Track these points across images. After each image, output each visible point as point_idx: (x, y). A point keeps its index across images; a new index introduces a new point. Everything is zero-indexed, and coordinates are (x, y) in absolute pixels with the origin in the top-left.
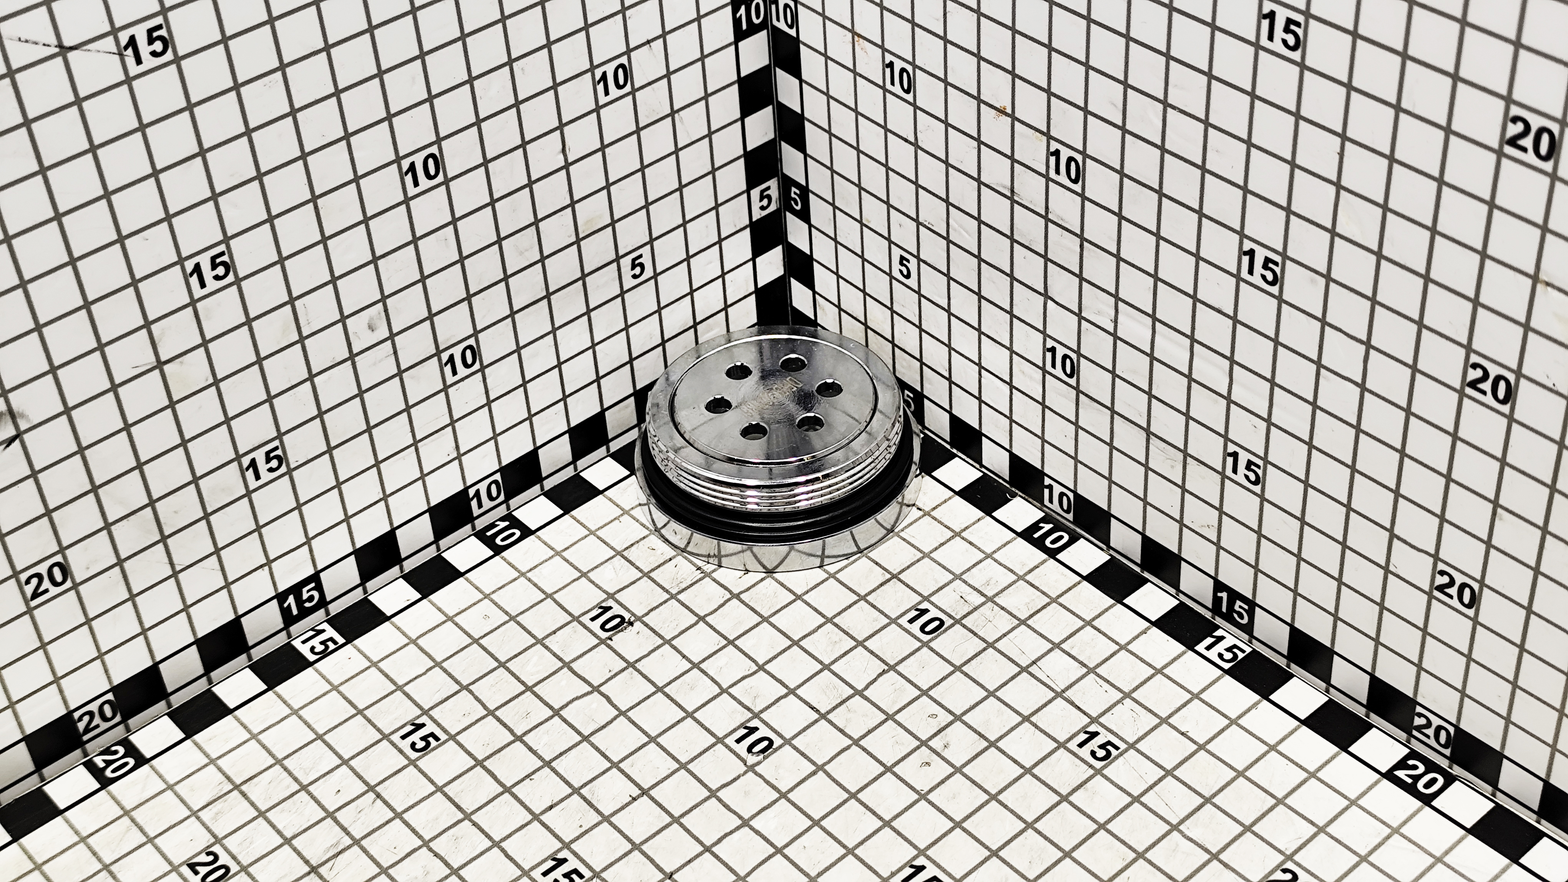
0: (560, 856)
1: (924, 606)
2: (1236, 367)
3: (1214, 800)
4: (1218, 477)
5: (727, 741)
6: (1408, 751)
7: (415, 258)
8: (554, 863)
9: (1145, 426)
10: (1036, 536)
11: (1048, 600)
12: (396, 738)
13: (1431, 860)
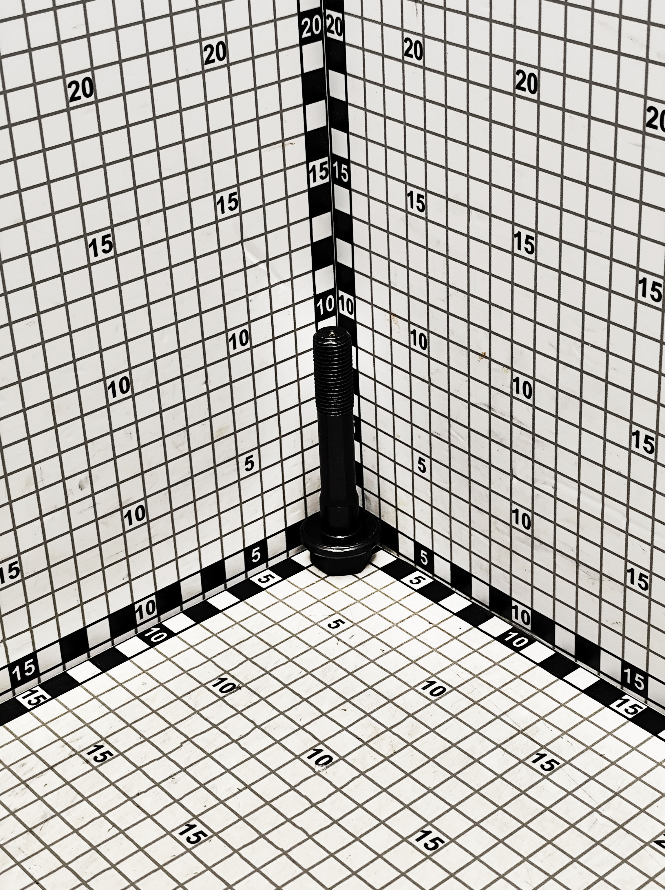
0: (191, 823)
1: (433, 679)
2: (630, 510)
4: (622, 588)
5: (302, 757)
7: (111, 443)
8: (187, 827)
9: (575, 557)
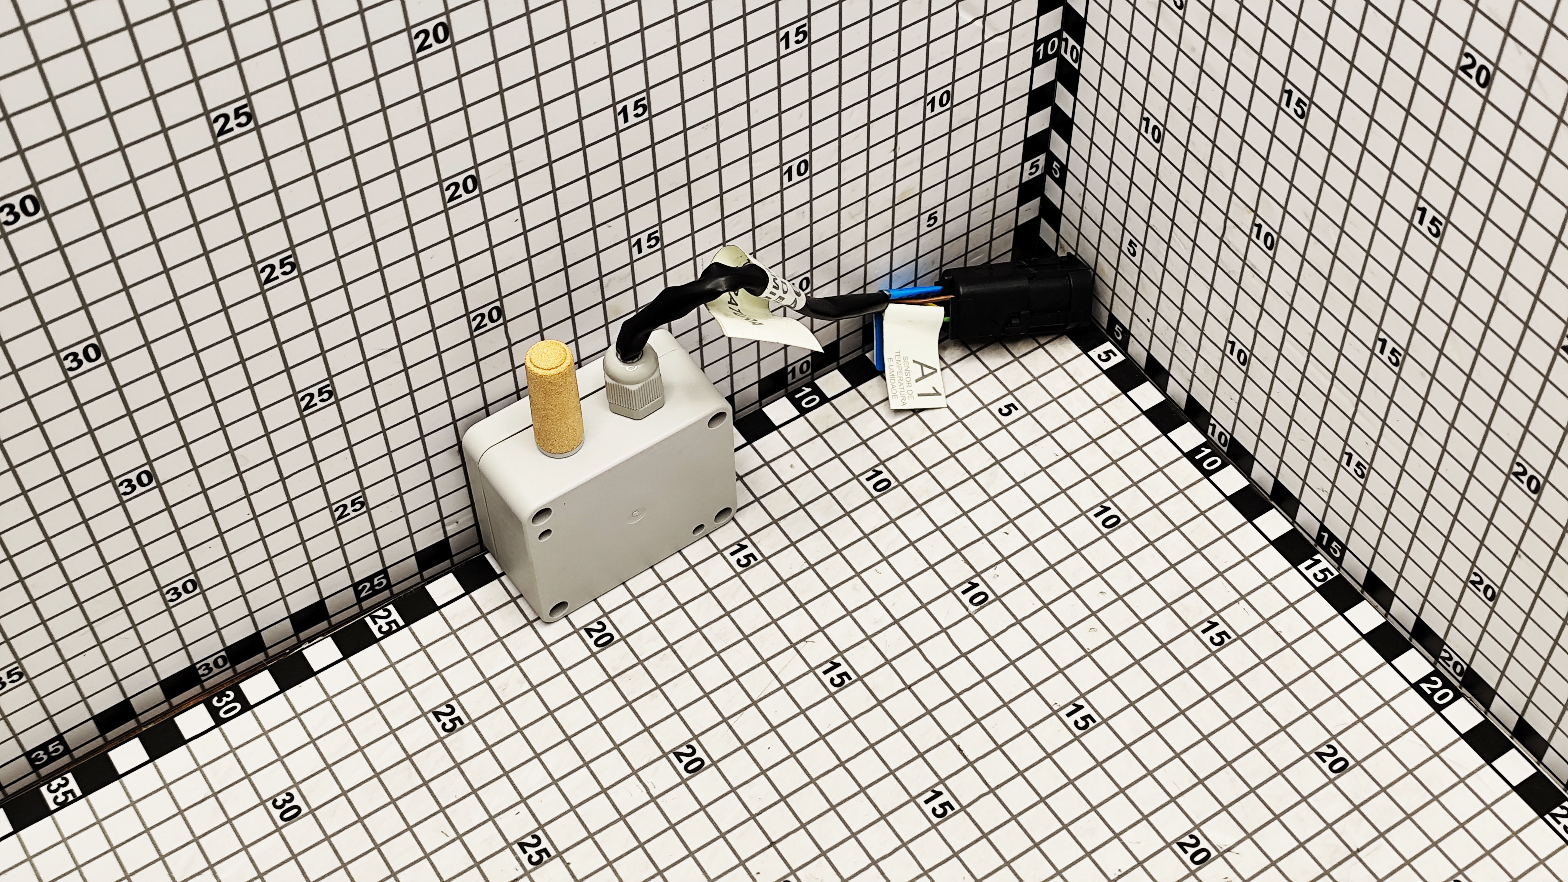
3: (1291, 687)
6: (1432, 669)
10: (1197, 457)
11: (1198, 512)
12: (727, 553)
13: (1432, 754)
